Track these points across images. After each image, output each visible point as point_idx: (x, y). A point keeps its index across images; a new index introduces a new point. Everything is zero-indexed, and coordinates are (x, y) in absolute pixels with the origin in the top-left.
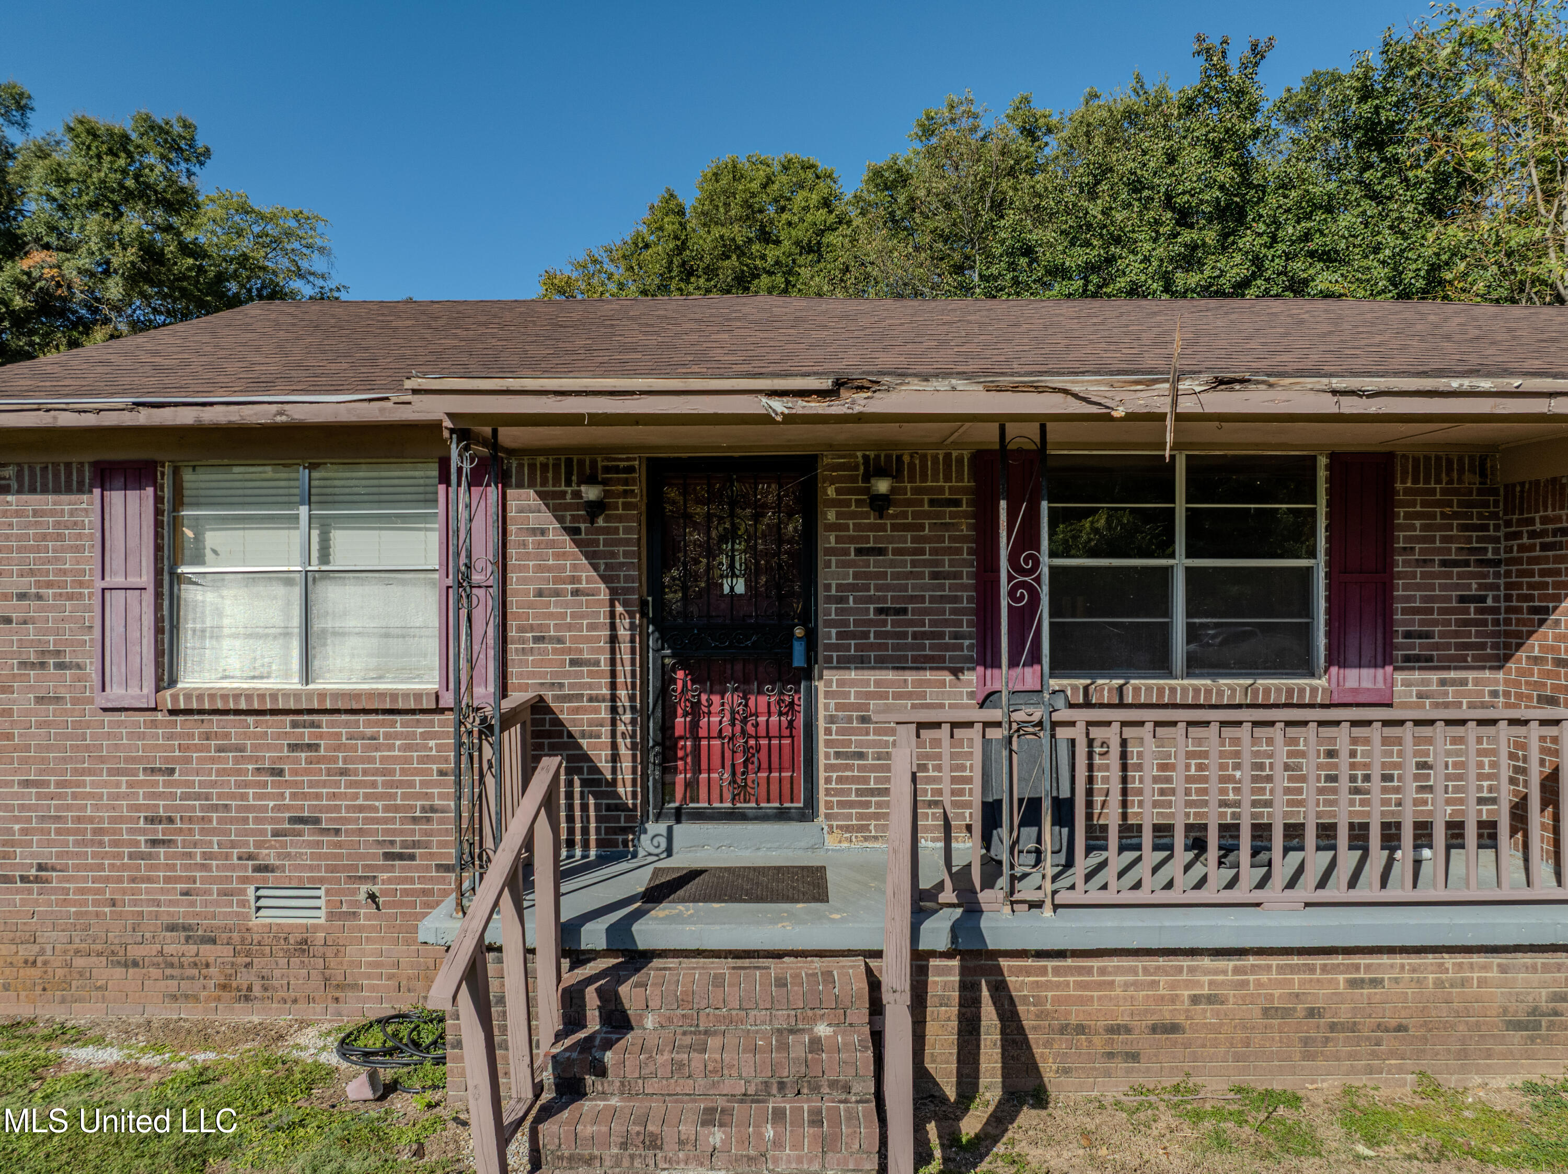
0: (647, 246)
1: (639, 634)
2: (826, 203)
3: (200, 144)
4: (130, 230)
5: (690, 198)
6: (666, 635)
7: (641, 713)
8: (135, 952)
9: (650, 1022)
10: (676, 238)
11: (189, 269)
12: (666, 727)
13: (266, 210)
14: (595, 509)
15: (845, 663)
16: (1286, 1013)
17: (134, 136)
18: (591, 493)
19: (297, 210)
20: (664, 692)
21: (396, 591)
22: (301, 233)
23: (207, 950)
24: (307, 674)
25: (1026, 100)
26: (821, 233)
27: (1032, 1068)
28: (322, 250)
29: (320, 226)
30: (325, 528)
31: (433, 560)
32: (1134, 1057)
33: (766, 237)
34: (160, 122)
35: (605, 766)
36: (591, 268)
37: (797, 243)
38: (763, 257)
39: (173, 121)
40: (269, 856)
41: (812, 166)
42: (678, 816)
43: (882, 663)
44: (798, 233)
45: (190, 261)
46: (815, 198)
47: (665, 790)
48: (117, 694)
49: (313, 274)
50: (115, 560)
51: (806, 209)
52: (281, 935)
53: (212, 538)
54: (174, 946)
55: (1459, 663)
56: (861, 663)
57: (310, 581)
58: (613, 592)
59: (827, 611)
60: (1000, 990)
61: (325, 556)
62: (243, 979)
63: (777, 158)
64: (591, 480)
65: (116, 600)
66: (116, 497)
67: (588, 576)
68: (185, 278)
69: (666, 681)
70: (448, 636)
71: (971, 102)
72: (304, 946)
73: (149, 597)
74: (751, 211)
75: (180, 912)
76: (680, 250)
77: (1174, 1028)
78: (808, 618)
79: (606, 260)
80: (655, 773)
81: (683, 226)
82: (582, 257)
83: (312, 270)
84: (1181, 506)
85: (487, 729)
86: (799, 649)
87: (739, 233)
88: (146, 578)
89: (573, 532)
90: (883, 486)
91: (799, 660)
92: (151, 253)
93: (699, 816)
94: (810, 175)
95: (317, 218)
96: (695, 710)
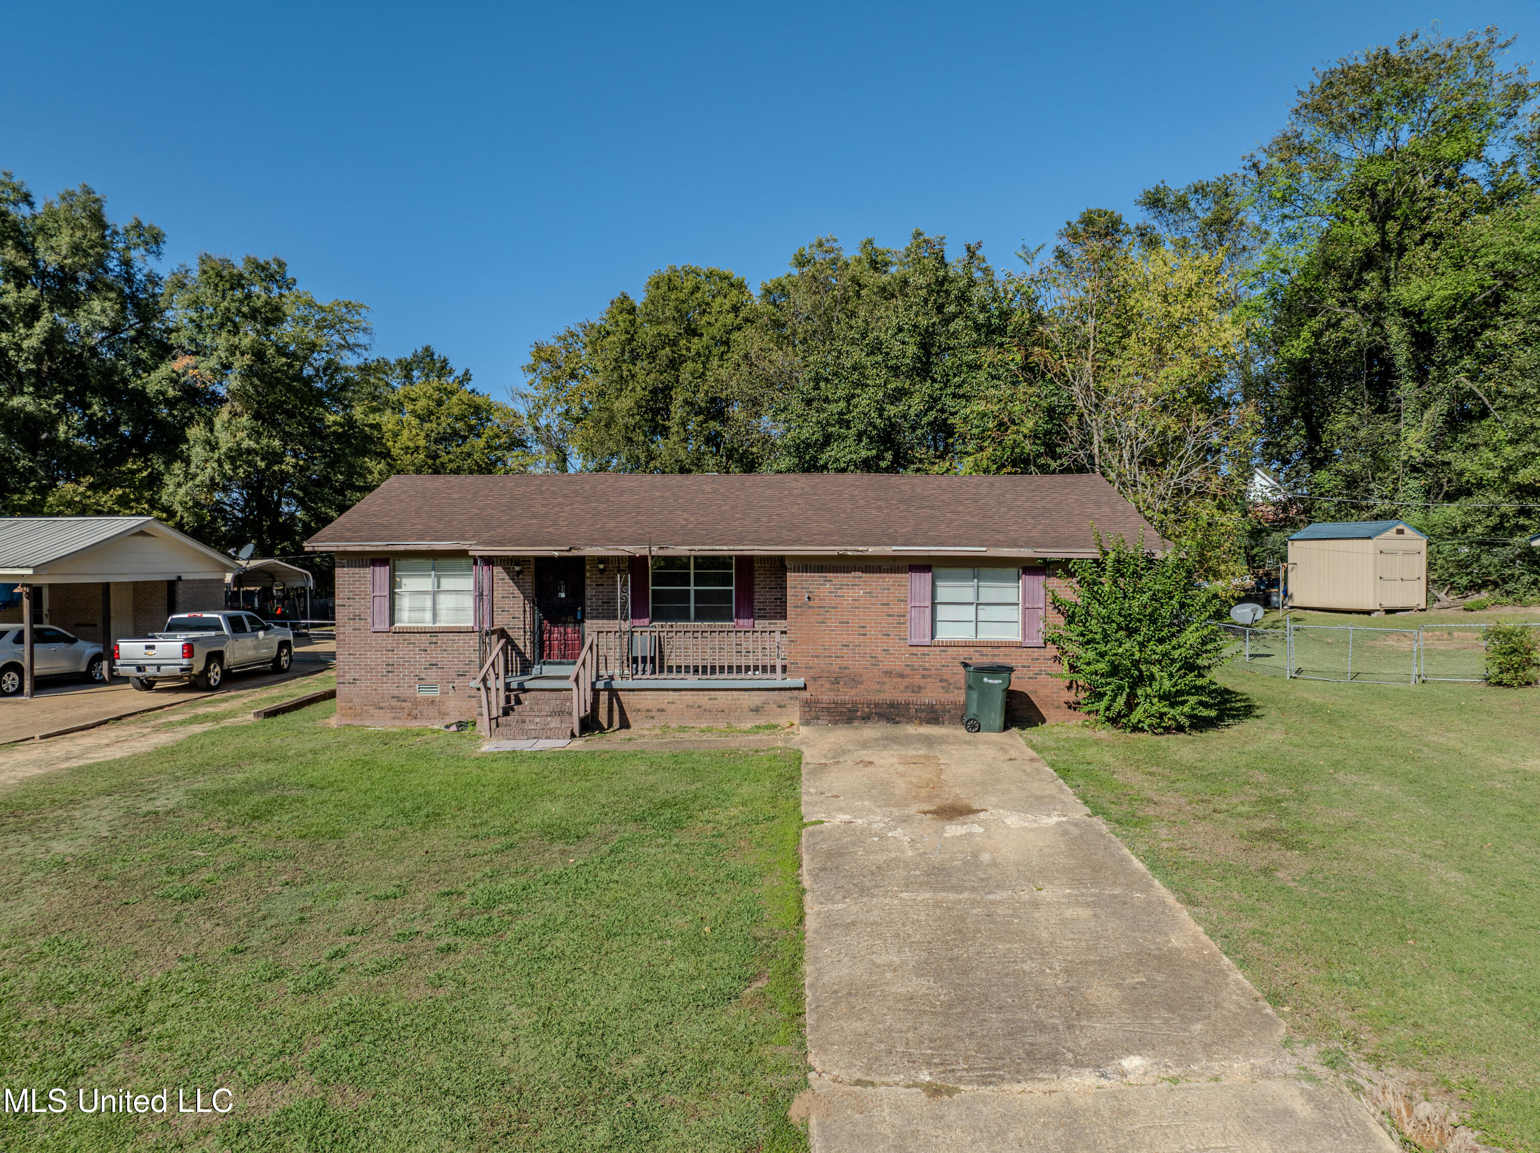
0: (608, 333)
1: (532, 608)
2: (735, 309)
3: (289, 275)
4: (246, 342)
5: (639, 299)
6: (540, 610)
7: (533, 633)
8: (382, 705)
9: (527, 703)
10: (627, 332)
11: (283, 365)
12: (541, 637)
13: (326, 304)
14: (519, 573)
15: (592, 618)
16: (692, 707)
17: (246, 275)
18: (517, 568)
19: (347, 300)
20: (540, 627)
21: (460, 597)
22: (349, 317)
23: (404, 704)
24: (434, 621)
25: (870, 242)
26: (729, 332)
27: (627, 720)
28: (365, 330)
29: (363, 311)
30: (438, 578)
31: (472, 588)
32: (653, 718)
33: (693, 332)
34: (262, 262)
35: (522, 648)
36: (570, 340)
37: (713, 338)
38: (688, 349)
39: (271, 262)
40: (423, 675)
41: (727, 278)
42: (544, 663)
43: (603, 618)
44: (714, 331)
45: (284, 360)
46: (728, 304)
47: (541, 656)
48: (378, 627)
49: (359, 346)
50: (377, 588)
51: (720, 312)
52: (427, 699)
53: (404, 581)
54: (394, 703)
55: (775, 618)
56: (597, 618)
57: (435, 594)
58: (525, 598)
59: (588, 603)
60: (619, 700)
61: (439, 587)
62: (415, 712)
63: (704, 268)
64: (518, 565)
65: (377, 600)
66: (377, 569)
67: (517, 592)
68: (279, 371)
69: (541, 623)
70: (477, 609)
71: (835, 240)
72: (433, 702)
73: (387, 599)
74: (681, 315)
75: (396, 693)
76: (631, 340)
77: (663, 710)
78: (583, 605)
79: (581, 334)
80: (537, 651)
81: (632, 323)
82: (562, 333)
83: (357, 342)
84: (692, 571)
85: (487, 634)
86: (579, 614)
87: (671, 329)
88: (387, 593)
89: (513, 579)
90: (601, 566)
91: (579, 617)
92: (259, 354)
93: (550, 663)
94: (725, 285)
95: (361, 306)
96: (550, 632)
